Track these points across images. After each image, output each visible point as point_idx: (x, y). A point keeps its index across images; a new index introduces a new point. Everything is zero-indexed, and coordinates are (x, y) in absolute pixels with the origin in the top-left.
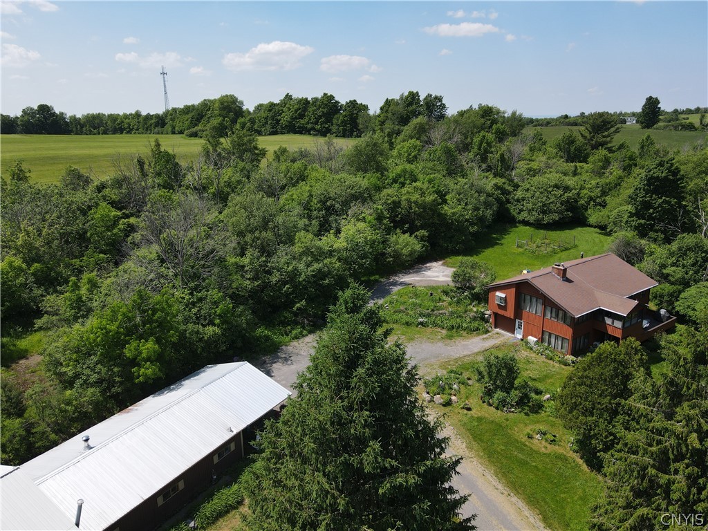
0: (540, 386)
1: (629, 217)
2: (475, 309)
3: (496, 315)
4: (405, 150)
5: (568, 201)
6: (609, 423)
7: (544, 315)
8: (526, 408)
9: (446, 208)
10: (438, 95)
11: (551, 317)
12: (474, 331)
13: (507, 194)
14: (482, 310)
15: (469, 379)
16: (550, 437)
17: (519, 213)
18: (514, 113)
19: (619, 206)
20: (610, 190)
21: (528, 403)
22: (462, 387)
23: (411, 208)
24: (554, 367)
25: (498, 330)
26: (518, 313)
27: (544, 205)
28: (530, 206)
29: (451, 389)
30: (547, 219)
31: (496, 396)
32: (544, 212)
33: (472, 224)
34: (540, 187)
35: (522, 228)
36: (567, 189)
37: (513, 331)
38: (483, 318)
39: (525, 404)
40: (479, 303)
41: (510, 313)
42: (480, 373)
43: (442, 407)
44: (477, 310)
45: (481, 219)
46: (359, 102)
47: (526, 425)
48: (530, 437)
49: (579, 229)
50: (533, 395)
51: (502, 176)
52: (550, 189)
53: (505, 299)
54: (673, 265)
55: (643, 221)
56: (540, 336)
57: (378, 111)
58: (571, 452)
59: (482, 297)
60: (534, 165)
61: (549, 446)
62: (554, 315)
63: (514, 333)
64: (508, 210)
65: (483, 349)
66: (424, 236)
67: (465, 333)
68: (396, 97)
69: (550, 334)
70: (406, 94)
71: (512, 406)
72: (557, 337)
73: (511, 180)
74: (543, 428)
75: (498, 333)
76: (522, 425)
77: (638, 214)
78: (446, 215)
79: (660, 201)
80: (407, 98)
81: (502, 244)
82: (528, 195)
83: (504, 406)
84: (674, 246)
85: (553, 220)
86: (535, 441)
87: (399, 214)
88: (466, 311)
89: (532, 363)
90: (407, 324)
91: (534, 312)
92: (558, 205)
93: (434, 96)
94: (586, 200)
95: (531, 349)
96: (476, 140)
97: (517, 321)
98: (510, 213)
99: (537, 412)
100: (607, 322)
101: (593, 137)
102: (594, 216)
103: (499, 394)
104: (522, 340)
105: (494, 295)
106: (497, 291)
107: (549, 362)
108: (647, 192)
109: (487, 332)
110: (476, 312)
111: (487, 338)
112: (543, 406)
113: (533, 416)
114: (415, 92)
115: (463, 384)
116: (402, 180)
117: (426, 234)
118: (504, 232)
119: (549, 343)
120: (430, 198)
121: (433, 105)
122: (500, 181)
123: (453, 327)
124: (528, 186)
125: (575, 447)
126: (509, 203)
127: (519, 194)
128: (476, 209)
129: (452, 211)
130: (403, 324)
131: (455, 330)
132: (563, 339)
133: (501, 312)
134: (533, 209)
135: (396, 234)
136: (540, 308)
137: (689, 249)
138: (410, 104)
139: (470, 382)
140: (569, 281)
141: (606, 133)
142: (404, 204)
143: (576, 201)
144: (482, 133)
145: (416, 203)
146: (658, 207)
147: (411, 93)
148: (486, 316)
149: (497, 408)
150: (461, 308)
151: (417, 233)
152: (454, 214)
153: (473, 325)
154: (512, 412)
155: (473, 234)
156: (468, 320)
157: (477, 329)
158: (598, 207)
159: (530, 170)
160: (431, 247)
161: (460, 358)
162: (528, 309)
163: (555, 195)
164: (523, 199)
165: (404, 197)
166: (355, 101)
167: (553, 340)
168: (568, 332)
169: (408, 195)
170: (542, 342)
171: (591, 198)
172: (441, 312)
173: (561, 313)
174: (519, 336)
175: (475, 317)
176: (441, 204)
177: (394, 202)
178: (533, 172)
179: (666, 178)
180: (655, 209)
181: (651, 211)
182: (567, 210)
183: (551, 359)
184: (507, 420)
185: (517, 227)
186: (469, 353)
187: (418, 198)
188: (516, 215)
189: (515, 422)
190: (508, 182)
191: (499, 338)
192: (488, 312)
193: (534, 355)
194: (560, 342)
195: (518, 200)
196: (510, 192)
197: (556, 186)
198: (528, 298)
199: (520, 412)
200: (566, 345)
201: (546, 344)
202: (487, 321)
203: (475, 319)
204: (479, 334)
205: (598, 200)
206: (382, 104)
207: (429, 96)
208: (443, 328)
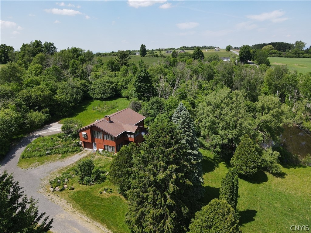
0: (105, 170)
1: (135, 92)
2: (74, 142)
3: (84, 142)
4: (33, 69)
5: (113, 88)
7: (104, 138)
8: (99, 181)
9: (56, 96)
10: (51, 42)
11: (106, 139)
12: (75, 152)
13: (87, 87)
14: (78, 142)
16: (109, 190)
17: (94, 95)
18: (88, 51)
19: (132, 88)
20: (129, 82)
21: (100, 179)
22: (69, 179)
23: (37, 98)
24: (110, 159)
25: (86, 149)
26: (93, 140)
27: (103, 91)
28: (98, 91)
29: (64, 182)
30: (105, 96)
32: (104, 94)
33: (71, 103)
34: (101, 83)
35: (96, 101)
36: (112, 83)
37: (92, 148)
38: (78, 145)
39: (98, 179)
40: (76, 139)
41: (89, 140)
42: (77, 171)
43: (60, 192)
44: (76, 142)
45: (75, 100)
46: (7, 45)
47: (99, 188)
48: (101, 193)
49: (119, 99)
50: (102, 174)
51: (84, 79)
52: (105, 84)
53: (87, 135)
54: (151, 109)
55: (139, 94)
56: (104, 148)
57: (20, 50)
58: (118, 194)
59: (76, 136)
60: (98, 74)
61: (109, 194)
63: (93, 149)
64: (88, 94)
65: (79, 159)
66: (47, 111)
67: (70, 154)
68: (29, 43)
69: (107, 146)
70: (34, 41)
71: (93, 182)
72: (110, 147)
74: (106, 187)
75: (86, 150)
76: (97, 189)
77: (137, 91)
78: (57, 100)
79: (144, 85)
80: (35, 43)
81: (87, 110)
82: (96, 87)
83: (89, 183)
84: (150, 102)
85: (108, 96)
86: (103, 194)
87: (31, 102)
88: (70, 144)
89: (101, 160)
90: (41, 156)
91: (100, 138)
92: (109, 90)
93: (49, 43)
94: (120, 87)
95: (101, 154)
96: (71, 63)
97: (93, 143)
98: (90, 95)
99: (104, 181)
101: (121, 60)
102: (124, 93)
103: (86, 178)
104: (97, 151)
105: (82, 134)
106: (82, 132)
108: (139, 82)
109: (81, 151)
110: (75, 143)
111: (81, 154)
112: (106, 178)
113: (102, 184)
114: (38, 40)
115: (70, 178)
116: (31, 85)
117: (48, 110)
118: (88, 104)
119: (108, 150)
120: (47, 93)
121: (49, 47)
122: (83, 82)
123: (64, 152)
124: (96, 83)
125: (120, 191)
126: (89, 91)
127: (92, 87)
128: (72, 95)
129: (59, 97)
130: (38, 156)
131: (65, 153)
132: (112, 147)
133: (86, 141)
134: (99, 93)
135: (30, 112)
136: (102, 136)
137: (155, 103)
138: (37, 46)
139: (73, 176)
140: (112, 122)
141: (126, 59)
142: (33, 97)
143: (116, 88)
144: (73, 60)
145: (40, 96)
147: (36, 41)
148: (80, 144)
149: (86, 185)
150: (68, 143)
151: (43, 110)
152: (61, 99)
153: (74, 149)
154: (93, 184)
155: (73, 107)
156: (72, 147)
157: (77, 150)
158: (125, 89)
159: (96, 76)
160: (51, 116)
161: (68, 166)
162: (97, 137)
163: (107, 86)
164: (95, 89)
165: (33, 94)
166: (5, 45)
167: (109, 148)
168: (114, 144)
169: (35, 92)
170: (105, 150)
171: (122, 86)
172: (57, 146)
173: (110, 137)
174: (95, 150)
175: (75, 145)
176: (53, 95)
177: (27, 96)
178: (98, 77)
179: (144, 76)
180: (143, 88)
182: (113, 92)
183: (109, 157)
184: (91, 189)
185: (93, 101)
186: (73, 163)
187: (40, 93)
188: (93, 96)
189: (95, 188)
190: (87, 82)
191: (87, 152)
192: (81, 142)
193: (102, 156)
194: (112, 149)
195: (92, 89)
196: (88, 86)
197: (107, 82)
198: (96, 132)
199: (96, 183)
200: (114, 149)
201: (107, 151)
202: (81, 146)
203: (75, 146)
204: (77, 153)
205: (125, 86)
207: (46, 43)
208: (60, 154)
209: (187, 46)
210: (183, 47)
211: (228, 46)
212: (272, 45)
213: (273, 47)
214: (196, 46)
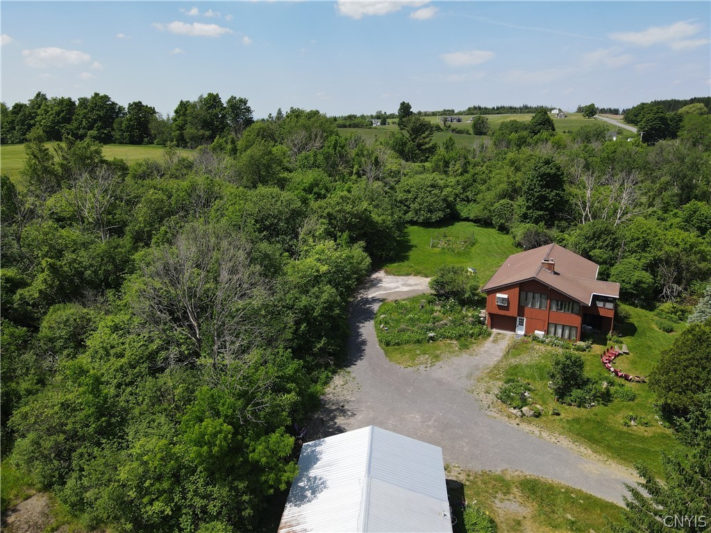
2: (469, 314)
3: (493, 315)
5: (445, 199)
7: (550, 308)
10: (243, 97)
11: (557, 309)
14: (477, 314)
16: (643, 420)
21: (597, 395)
25: (496, 330)
26: (520, 312)
30: (435, 217)
32: (430, 211)
36: (441, 188)
37: (513, 329)
38: (480, 322)
41: (513, 312)
46: (144, 104)
47: (614, 415)
52: (429, 189)
53: (508, 299)
56: (546, 328)
57: (173, 115)
58: (666, 429)
61: (647, 429)
63: (515, 331)
65: (505, 352)
69: (556, 325)
70: (205, 96)
71: (591, 400)
75: (499, 334)
76: (611, 416)
80: (207, 100)
83: (585, 403)
85: (440, 218)
86: (634, 428)
88: (463, 318)
91: (538, 307)
92: (440, 203)
93: (238, 98)
95: (543, 342)
97: (519, 318)
99: (610, 401)
100: (598, 305)
102: (465, 210)
103: (577, 392)
104: (525, 335)
105: (495, 297)
106: (497, 292)
107: (567, 351)
109: (489, 334)
110: (472, 317)
111: (495, 340)
112: (611, 394)
113: (611, 405)
114: (215, 94)
117: (365, 244)
119: (556, 334)
121: (239, 108)
124: (407, 187)
125: (666, 424)
127: (400, 195)
130: (415, 343)
132: (571, 328)
133: (502, 313)
136: (545, 302)
139: (532, 387)
140: (557, 274)
142: (339, 215)
145: (350, 213)
147: (210, 95)
149: (579, 406)
150: (457, 316)
151: (356, 245)
152: (384, 221)
153: (476, 330)
154: (594, 406)
156: (469, 326)
157: (481, 333)
158: (463, 202)
161: (496, 365)
162: (530, 306)
163: (434, 194)
164: (406, 200)
165: (337, 209)
166: (139, 103)
168: (577, 320)
169: (340, 205)
170: (549, 334)
172: (442, 322)
174: (521, 332)
175: (474, 322)
180: (550, 201)
181: (547, 203)
182: (446, 208)
183: (568, 348)
184: (596, 414)
186: (498, 359)
189: (604, 415)
191: (503, 338)
192: (483, 315)
193: (550, 348)
194: (567, 332)
195: (401, 202)
198: (531, 295)
200: (574, 333)
201: (552, 335)
204: (485, 338)
205: (462, 196)
207: (233, 98)
209: (482, 106)
210: (475, 108)
211: (590, 106)
212: (702, 105)
213: (705, 109)
214: (505, 105)
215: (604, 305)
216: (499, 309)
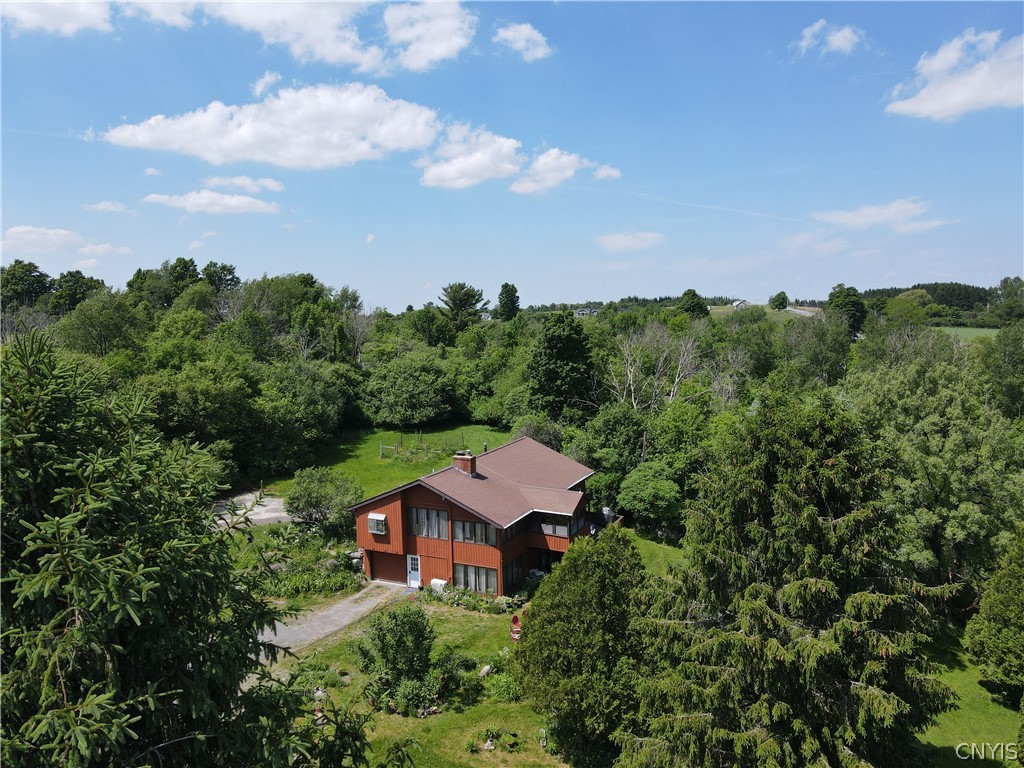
0: (470, 655)
2: (333, 553)
3: (371, 554)
4: (180, 325)
5: (443, 390)
6: (608, 678)
7: (453, 537)
8: (456, 699)
9: (260, 401)
10: (228, 263)
11: (464, 538)
12: (337, 590)
13: (355, 386)
14: (347, 552)
15: (344, 674)
16: (508, 739)
17: (376, 413)
18: (345, 291)
19: (512, 387)
20: (494, 373)
21: (458, 692)
22: (332, 691)
23: (196, 402)
24: (481, 620)
25: (378, 582)
26: (410, 545)
27: (412, 396)
28: (391, 399)
29: (312, 700)
30: (418, 416)
31: (401, 690)
32: (413, 407)
33: (307, 426)
34: (402, 370)
35: (382, 434)
36: (439, 373)
37: (402, 577)
38: (350, 566)
39: (452, 693)
40: (339, 542)
41: (396, 546)
42: (365, 654)
44: (338, 553)
45: (321, 420)
46: (87, 275)
47: (462, 730)
48: (474, 750)
49: (464, 428)
50: (462, 673)
51: (344, 360)
52: (417, 374)
53: (385, 523)
54: (603, 446)
55: (551, 398)
56: (451, 575)
57: (124, 289)
58: (548, 756)
59: (342, 531)
60: (389, 348)
61: (509, 757)
62: (468, 535)
63: (404, 580)
64: (358, 409)
65: (358, 617)
66: (224, 450)
67: (320, 598)
68: (156, 266)
69: (466, 567)
70: (173, 262)
71: (432, 701)
72: (477, 570)
73: (358, 367)
74: (494, 727)
75: (378, 587)
76: (456, 733)
77: (542, 390)
78: (263, 412)
79: (568, 368)
80: (174, 268)
81: (358, 457)
82: (386, 384)
83: (418, 707)
84: (598, 422)
85: (428, 417)
86: (485, 755)
87: (174, 415)
88: (318, 559)
89: (447, 621)
91: (436, 536)
92: (432, 395)
93: (219, 264)
94: (466, 388)
95: (440, 599)
96: (297, 314)
97: (409, 557)
98: (362, 414)
99: (475, 702)
100: (546, 532)
101: (457, 314)
102: (480, 408)
103: (407, 686)
104: (421, 589)
105: (367, 520)
106: (369, 511)
107: (474, 613)
108: (550, 357)
109: (359, 587)
110: (336, 558)
111: (361, 598)
112: (483, 688)
113: (470, 711)
114: (187, 259)
115: (333, 686)
116: (175, 361)
117: (230, 446)
118: (357, 440)
119: (466, 584)
120: (231, 384)
121: (220, 279)
122: (343, 367)
123: (297, 591)
124: (384, 372)
125: (552, 745)
126: (360, 398)
127: (372, 384)
128: (312, 402)
129: (271, 404)
131: (302, 595)
132: (487, 570)
133: (381, 548)
134: (396, 404)
135: (172, 449)
136: (445, 525)
137: (617, 422)
138: (181, 277)
139: (346, 679)
140: (481, 477)
141: (471, 311)
142: (183, 396)
143: (453, 390)
144: (305, 305)
145: (206, 393)
146: (566, 377)
147: (181, 261)
148: (355, 561)
149: (405, 714)
150: (309, 556)
151: (212, 446)
152: (276, 409)
153: (334, 580)
154: (434, 713)
155: (311, 443)
156: (324, 573)
157: (342, 587)
158: (483, 397)
159: (382, 353)
160: (239, 467)
161: (319, 640)
162: (425, 534)
163: (425, 382)
164: (380, 391)
165: (181, 387)
166: (78, 272)
167: (472, 577)
168: (493, 557)
169: (187, 381)
170: (455, 584)
171: (472, 386)
173: (478, 527)
174: (415, 584)
175: (336, 566)
176: (250, 396)
177: (163, 395)
178: (385, 356)
179: (569, 336)
180: (563, 379)
181: (559, 382)
182: (443, 402)
183: (474, 609)
184: (428, 730)
185: (375, 433)
186: (335, 629)
187: (208, 386)
188: (372, 416)
189: (443, 731)
190: (353, 369)
191: (384, 593)
192: (358, 554)
193: (445, 609)
194: (483, 579)
195: (372, 394)
196: (359, 383)
197: (424, 369)
198: (423, 513)
199: (447, 709)
200: (493, 580)
201: (462, 587)
202: (357, 570)
203: (335, 569)
204: (346, 595)
205: (481, 388)
206: (130, 277)
207: (213, 265)
208: (279, 596)
209: (640, 297)
210: (630, 299)
211: (779, 295)
212: (924, 291)
213: (929, 297)
215: (554, 531)
216: (376, 541)
